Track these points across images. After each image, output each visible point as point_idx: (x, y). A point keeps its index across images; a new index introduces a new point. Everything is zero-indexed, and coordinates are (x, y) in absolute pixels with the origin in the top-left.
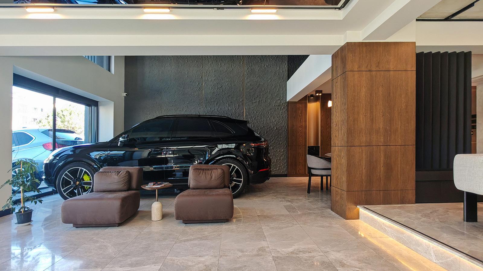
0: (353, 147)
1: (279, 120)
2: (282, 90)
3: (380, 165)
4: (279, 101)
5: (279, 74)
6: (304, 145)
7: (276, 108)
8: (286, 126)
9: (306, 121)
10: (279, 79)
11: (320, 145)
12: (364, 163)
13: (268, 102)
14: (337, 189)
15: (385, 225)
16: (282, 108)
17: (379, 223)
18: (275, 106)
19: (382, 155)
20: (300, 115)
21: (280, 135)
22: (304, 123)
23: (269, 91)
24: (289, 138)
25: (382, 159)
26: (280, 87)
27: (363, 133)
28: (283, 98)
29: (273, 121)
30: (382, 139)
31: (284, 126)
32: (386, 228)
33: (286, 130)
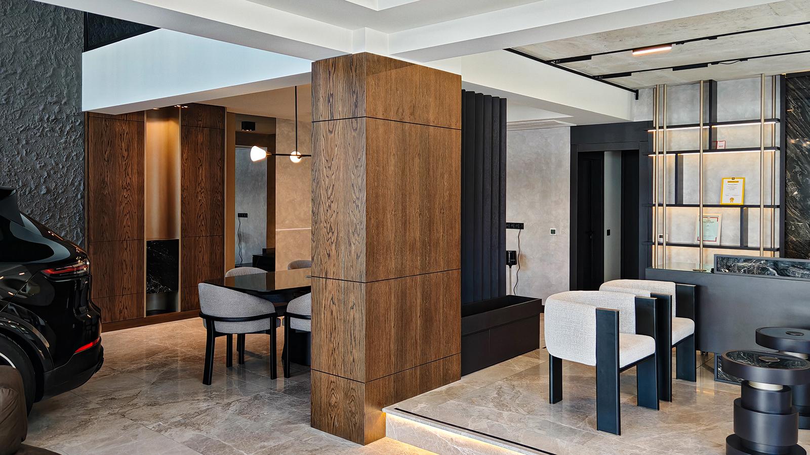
0: (377, 284)
1: (57, 165)
2: (67, 75)
3: (416, 315)
4: (57, 108)
5: (54, 25)
6: (135, 238)
7: (44, 128)
8: (80, 184)
9: (141, 173)
10: (55, 40)
11: (178, 237)
12: (392, 314)
13: (16, 106)
14: (333, 378)
15: (457, 443)
16: (68, 128)
17: (440, 439)
18: (41, 120)
19: (419, 294)
20: (125, 154)
21: (61, 209)
22: (135, 179)
23: (19, 70)
24: (92, 220)
25: (419, 301)
26: (59, 65)
27: (391, 253)
28: (68, 100)
29: (33, 168)
30: (419, 262)
31: (73, 184)
32: (459, 449)
33: (79, 196)
